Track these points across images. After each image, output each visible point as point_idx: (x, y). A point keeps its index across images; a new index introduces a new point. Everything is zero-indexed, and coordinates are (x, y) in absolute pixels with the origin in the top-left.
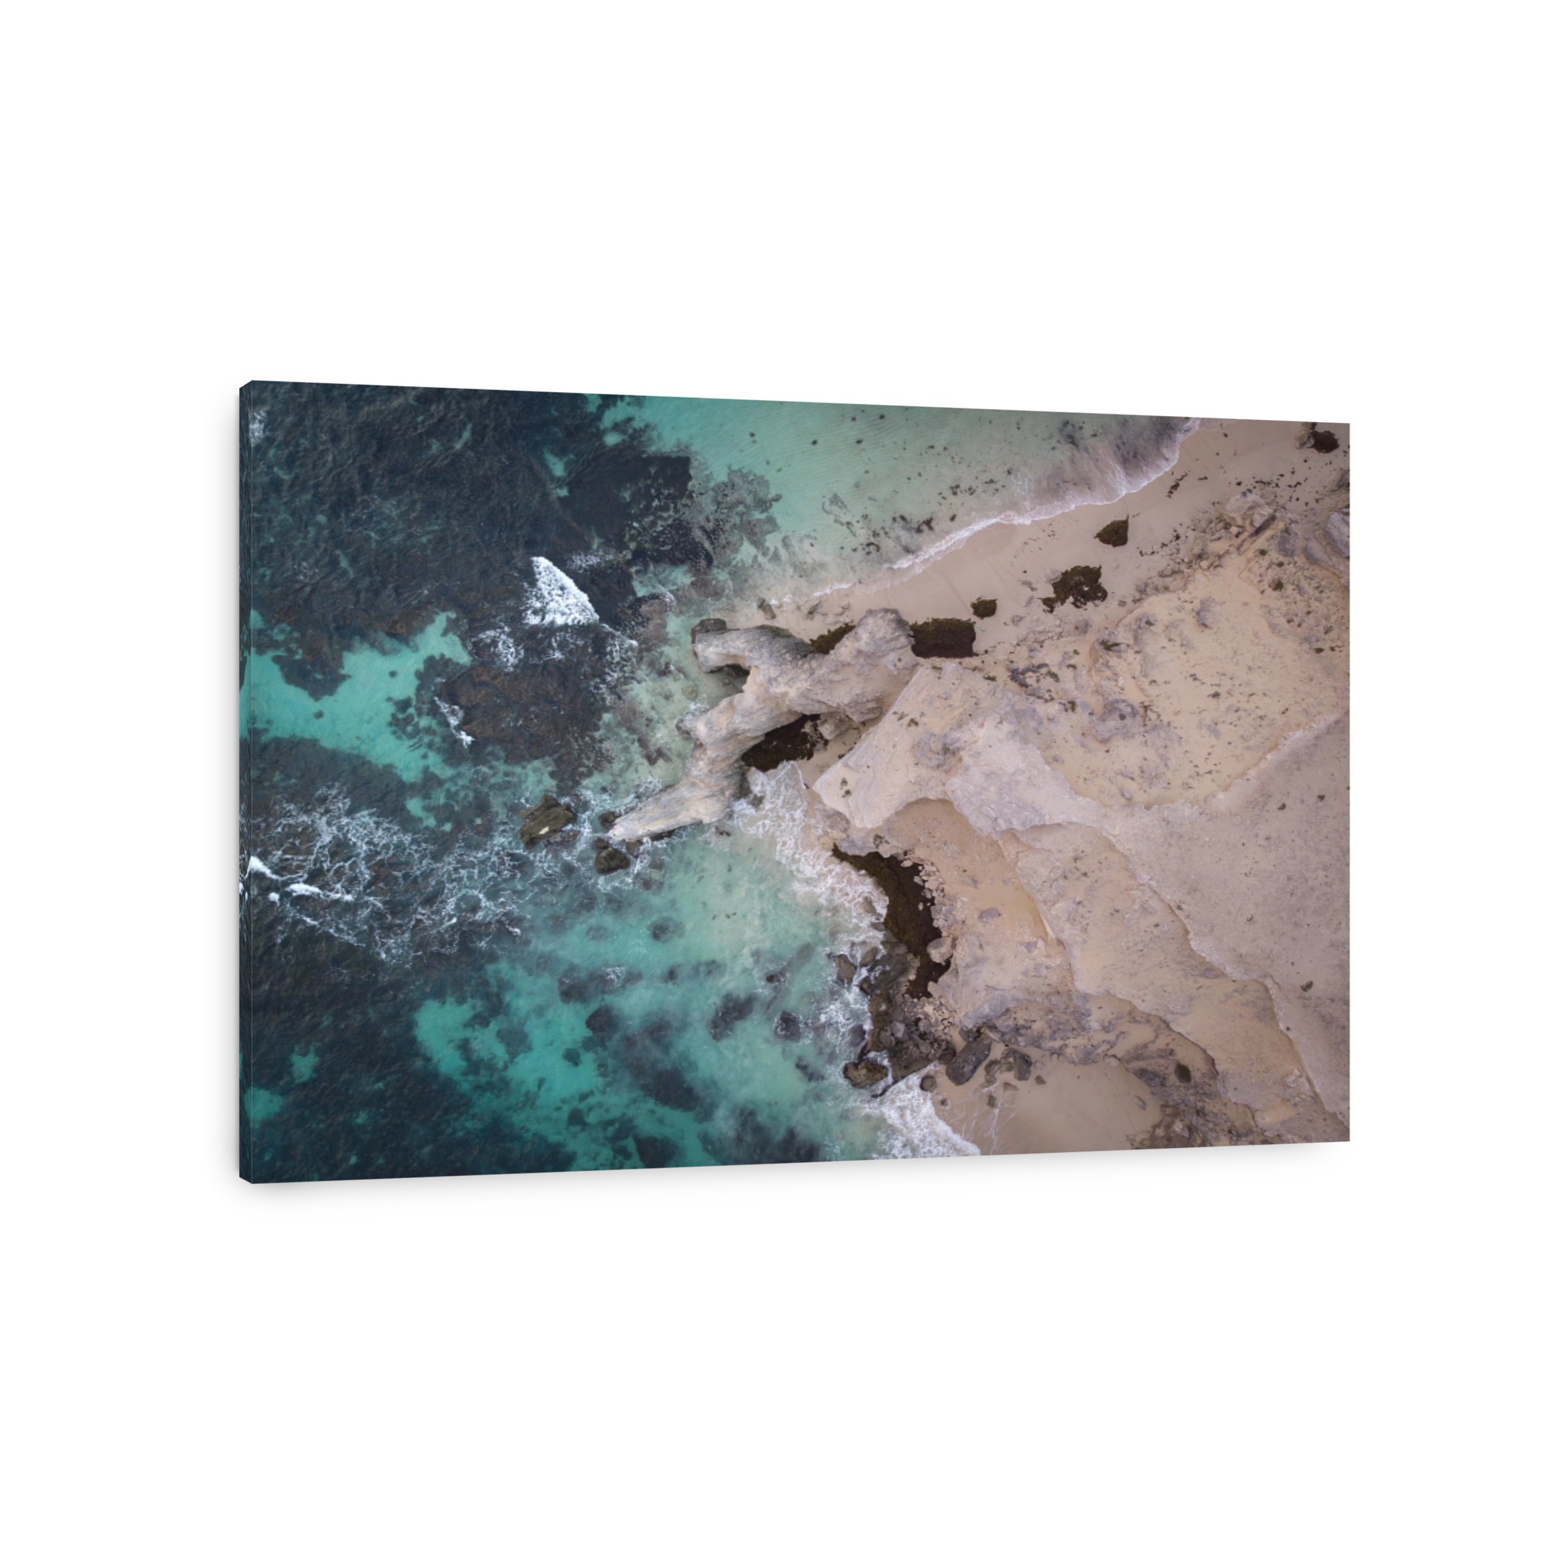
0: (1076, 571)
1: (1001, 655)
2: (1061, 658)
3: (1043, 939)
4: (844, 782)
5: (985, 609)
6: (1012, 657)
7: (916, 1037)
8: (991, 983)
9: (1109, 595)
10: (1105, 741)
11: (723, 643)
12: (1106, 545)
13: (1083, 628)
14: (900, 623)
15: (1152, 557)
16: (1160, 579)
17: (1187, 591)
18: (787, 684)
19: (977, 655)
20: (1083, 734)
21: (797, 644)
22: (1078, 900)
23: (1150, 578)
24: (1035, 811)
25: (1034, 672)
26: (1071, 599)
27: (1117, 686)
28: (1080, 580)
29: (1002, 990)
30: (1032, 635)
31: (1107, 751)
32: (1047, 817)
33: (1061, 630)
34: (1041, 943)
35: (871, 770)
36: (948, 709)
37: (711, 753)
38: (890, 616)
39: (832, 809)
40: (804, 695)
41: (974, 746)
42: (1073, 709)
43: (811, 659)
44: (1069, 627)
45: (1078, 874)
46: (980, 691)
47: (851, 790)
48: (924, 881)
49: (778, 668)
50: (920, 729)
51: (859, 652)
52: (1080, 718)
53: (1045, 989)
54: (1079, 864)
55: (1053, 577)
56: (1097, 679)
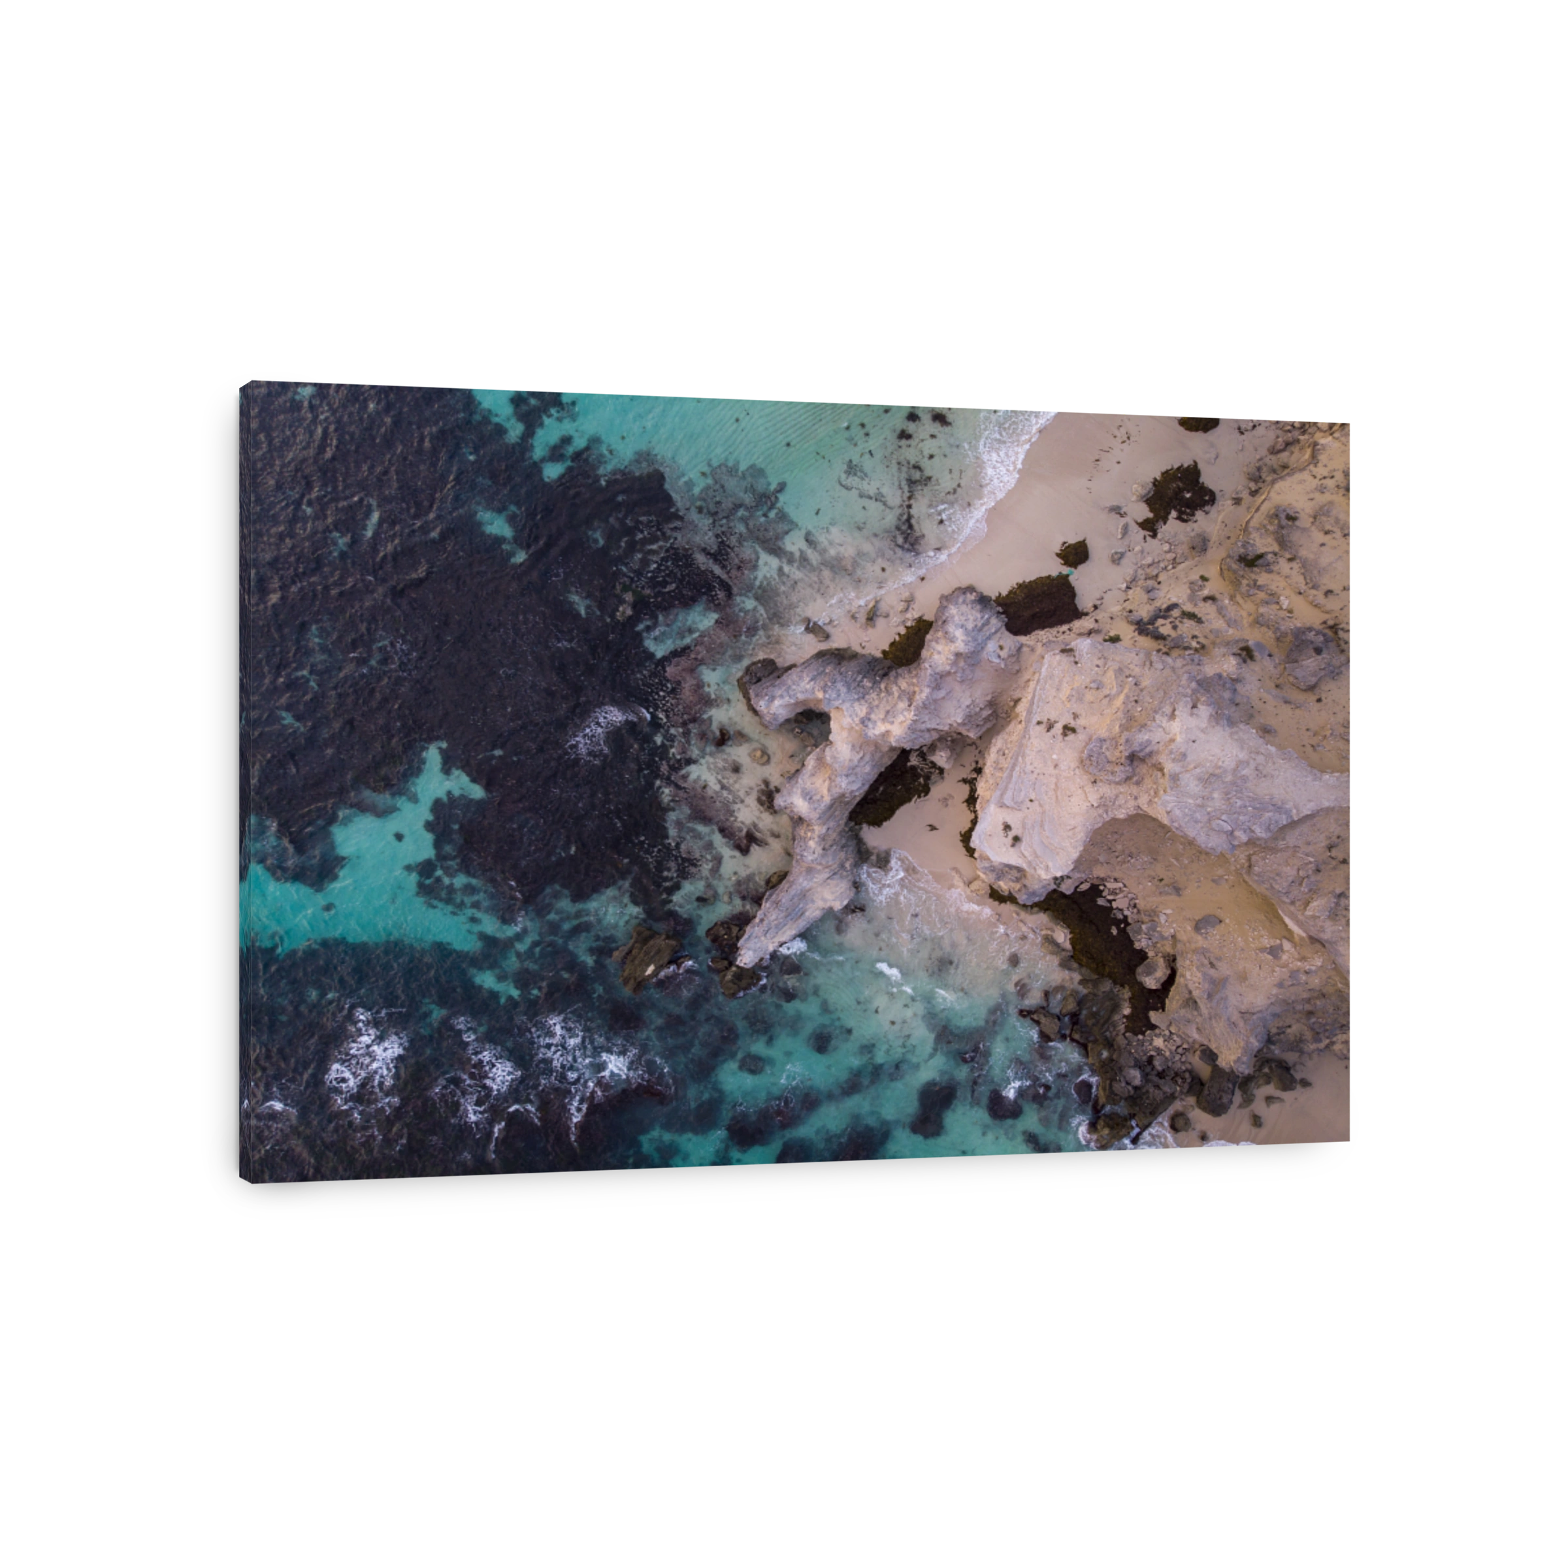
0: (1169, 476)
1: (1113, 606)
2: (1189, 591)
3: (1288, 940)
4: (1007, 827)
5: (1076, 554)
6: (1128, 606)
7: (1156, 1079)
8: (1243, 1008)
9: (1218, 495)
10: (1311, 688)
11: (787, 691)
12: (1193, 434)
13: (1200, 546)
14: (983, 601)
15: (1254, 432)
16: (1273, 458)
17: (1320, 465)
18: (884, 720)
19: (1086, 614)
20: (1277, 686)
21: (869, 663)
22: (1338, 891)
23: (1260, 459)
24: (1278, 809)
25: (1165, 617)
26: (1174, 514)
27: (1281, 608)
28: (1178, 487)
29: (1260, 1011)
30: (1140, 571)
31: (1319, 700)
32: (1294, 811)
33: (1174, 555)
34: (1287, 945)
35: (1036, 803)
36: (1106, 701)
37: (819, 830)
38: (971, 597)
39: (1001, 864)
40: (912, 729)
41: (1173, 746)
42: (1251, 657)
43: (896, 677)
44: (1182, 549)
45: (1334, 863)
46: (1131, 666)
47: (1020, 835)
48: (1110, 901)
49: (863, 702)
50: (1081, 737)
51: (958, 655)
52: (1264, 666)
53: (1305, 995)
54: (1334, 853)
55: (1144, 492)
56: (1249, 606)
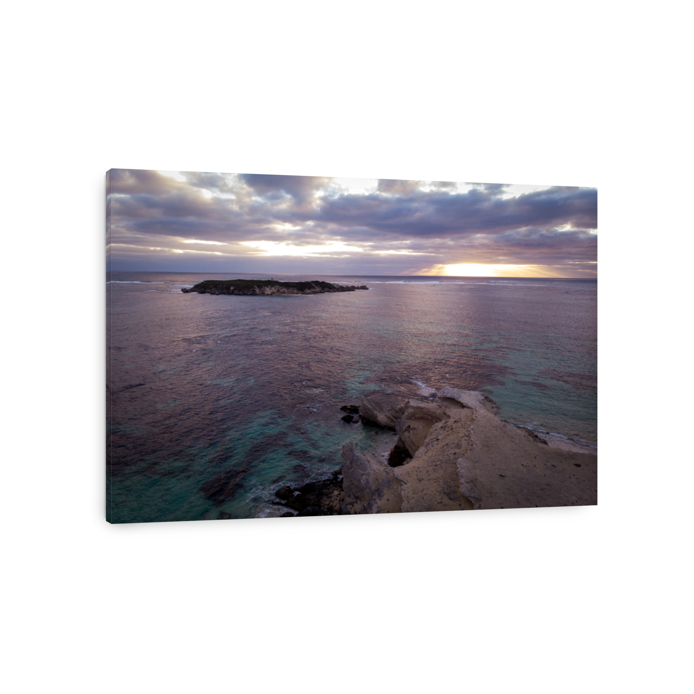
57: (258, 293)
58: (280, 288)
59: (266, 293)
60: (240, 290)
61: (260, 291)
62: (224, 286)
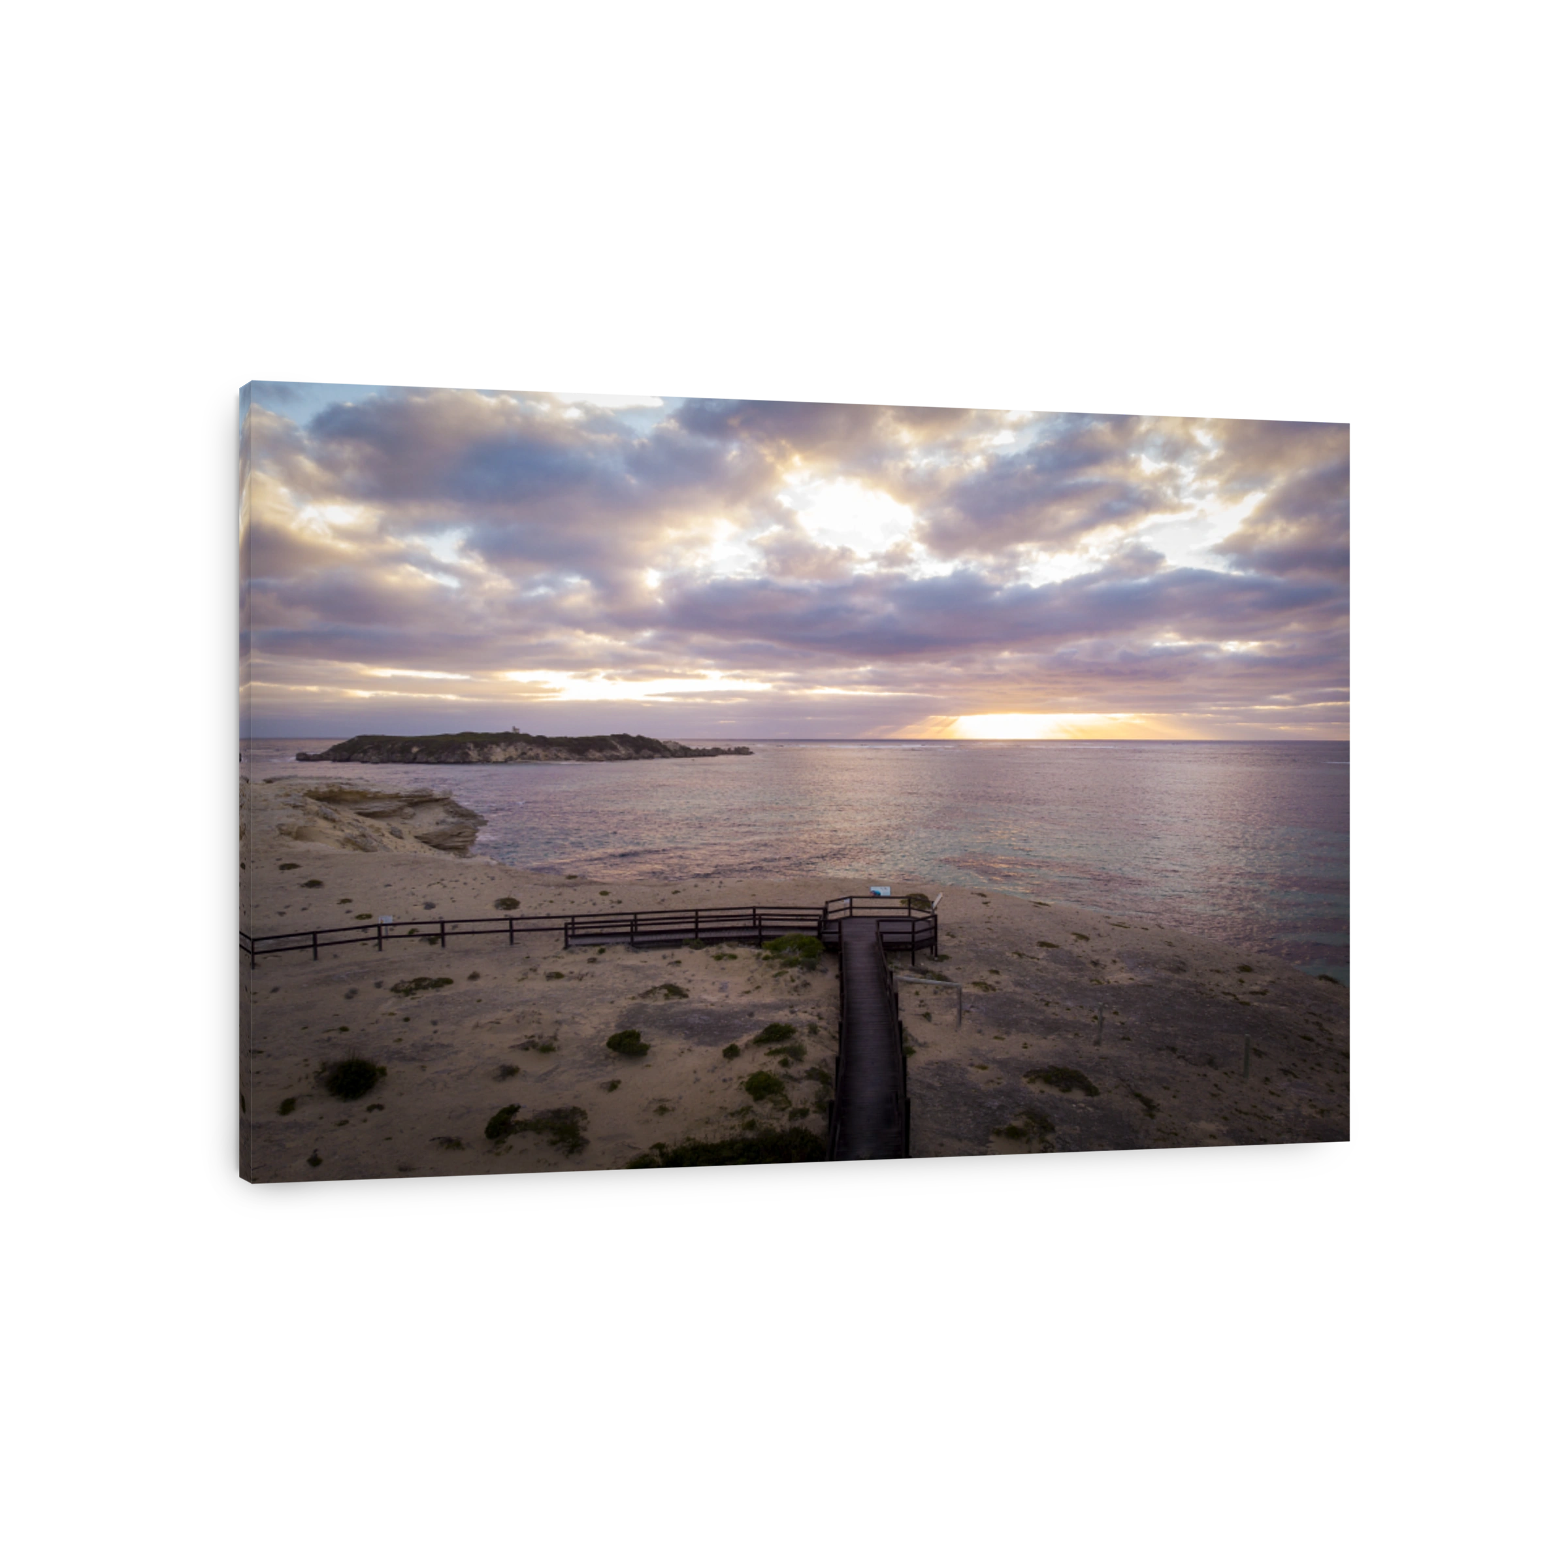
57: (474, 760)
58: (528, 747)
59: (493, 758)
60: (431, 754)
61: (479, 755)
62: (396, 746)
